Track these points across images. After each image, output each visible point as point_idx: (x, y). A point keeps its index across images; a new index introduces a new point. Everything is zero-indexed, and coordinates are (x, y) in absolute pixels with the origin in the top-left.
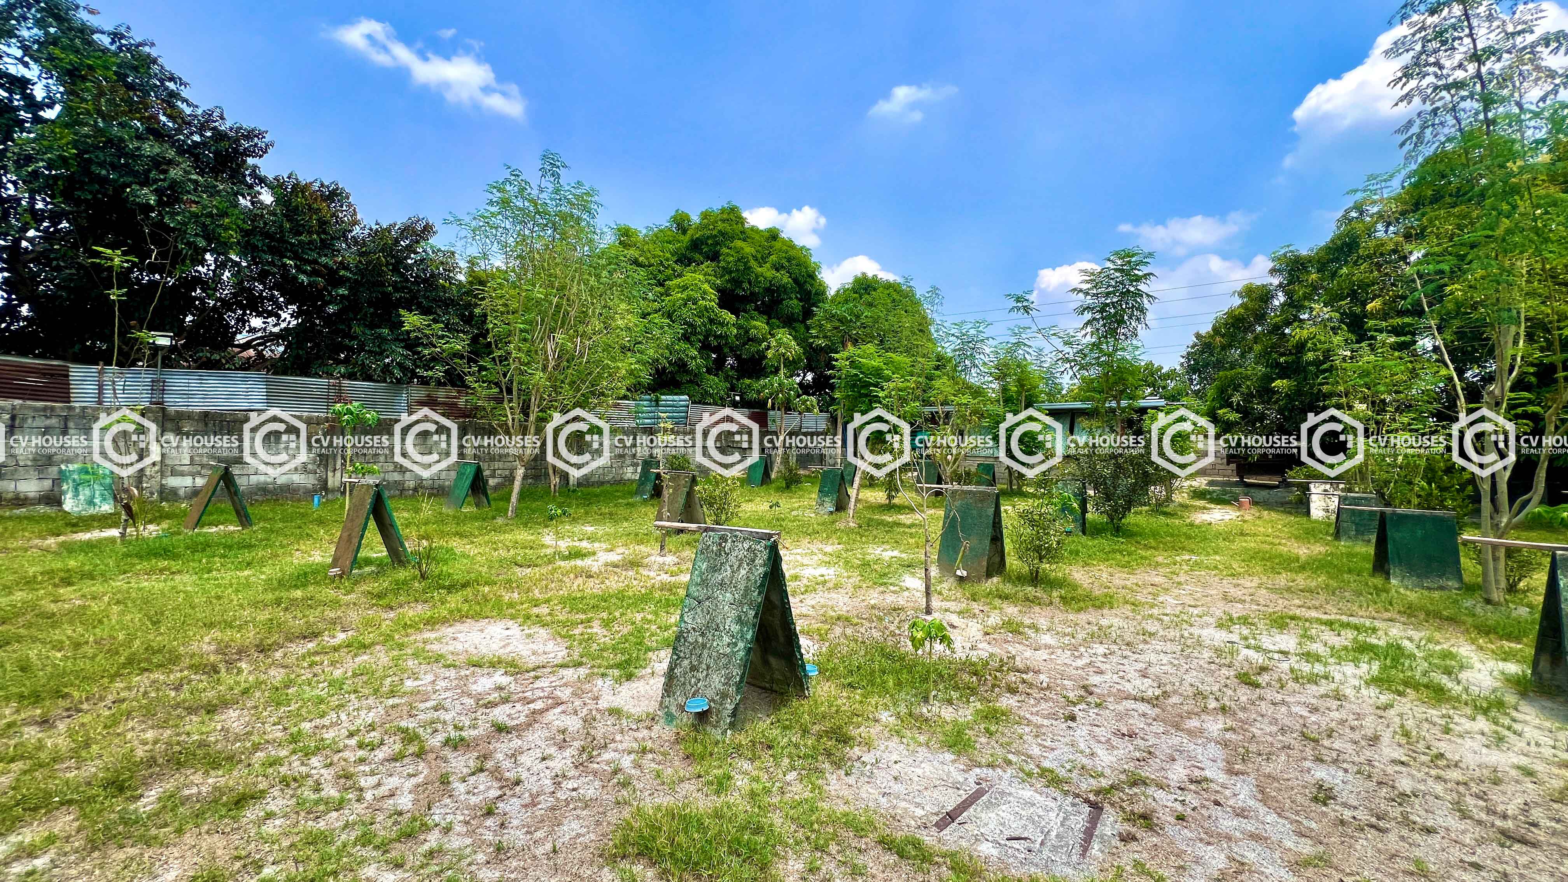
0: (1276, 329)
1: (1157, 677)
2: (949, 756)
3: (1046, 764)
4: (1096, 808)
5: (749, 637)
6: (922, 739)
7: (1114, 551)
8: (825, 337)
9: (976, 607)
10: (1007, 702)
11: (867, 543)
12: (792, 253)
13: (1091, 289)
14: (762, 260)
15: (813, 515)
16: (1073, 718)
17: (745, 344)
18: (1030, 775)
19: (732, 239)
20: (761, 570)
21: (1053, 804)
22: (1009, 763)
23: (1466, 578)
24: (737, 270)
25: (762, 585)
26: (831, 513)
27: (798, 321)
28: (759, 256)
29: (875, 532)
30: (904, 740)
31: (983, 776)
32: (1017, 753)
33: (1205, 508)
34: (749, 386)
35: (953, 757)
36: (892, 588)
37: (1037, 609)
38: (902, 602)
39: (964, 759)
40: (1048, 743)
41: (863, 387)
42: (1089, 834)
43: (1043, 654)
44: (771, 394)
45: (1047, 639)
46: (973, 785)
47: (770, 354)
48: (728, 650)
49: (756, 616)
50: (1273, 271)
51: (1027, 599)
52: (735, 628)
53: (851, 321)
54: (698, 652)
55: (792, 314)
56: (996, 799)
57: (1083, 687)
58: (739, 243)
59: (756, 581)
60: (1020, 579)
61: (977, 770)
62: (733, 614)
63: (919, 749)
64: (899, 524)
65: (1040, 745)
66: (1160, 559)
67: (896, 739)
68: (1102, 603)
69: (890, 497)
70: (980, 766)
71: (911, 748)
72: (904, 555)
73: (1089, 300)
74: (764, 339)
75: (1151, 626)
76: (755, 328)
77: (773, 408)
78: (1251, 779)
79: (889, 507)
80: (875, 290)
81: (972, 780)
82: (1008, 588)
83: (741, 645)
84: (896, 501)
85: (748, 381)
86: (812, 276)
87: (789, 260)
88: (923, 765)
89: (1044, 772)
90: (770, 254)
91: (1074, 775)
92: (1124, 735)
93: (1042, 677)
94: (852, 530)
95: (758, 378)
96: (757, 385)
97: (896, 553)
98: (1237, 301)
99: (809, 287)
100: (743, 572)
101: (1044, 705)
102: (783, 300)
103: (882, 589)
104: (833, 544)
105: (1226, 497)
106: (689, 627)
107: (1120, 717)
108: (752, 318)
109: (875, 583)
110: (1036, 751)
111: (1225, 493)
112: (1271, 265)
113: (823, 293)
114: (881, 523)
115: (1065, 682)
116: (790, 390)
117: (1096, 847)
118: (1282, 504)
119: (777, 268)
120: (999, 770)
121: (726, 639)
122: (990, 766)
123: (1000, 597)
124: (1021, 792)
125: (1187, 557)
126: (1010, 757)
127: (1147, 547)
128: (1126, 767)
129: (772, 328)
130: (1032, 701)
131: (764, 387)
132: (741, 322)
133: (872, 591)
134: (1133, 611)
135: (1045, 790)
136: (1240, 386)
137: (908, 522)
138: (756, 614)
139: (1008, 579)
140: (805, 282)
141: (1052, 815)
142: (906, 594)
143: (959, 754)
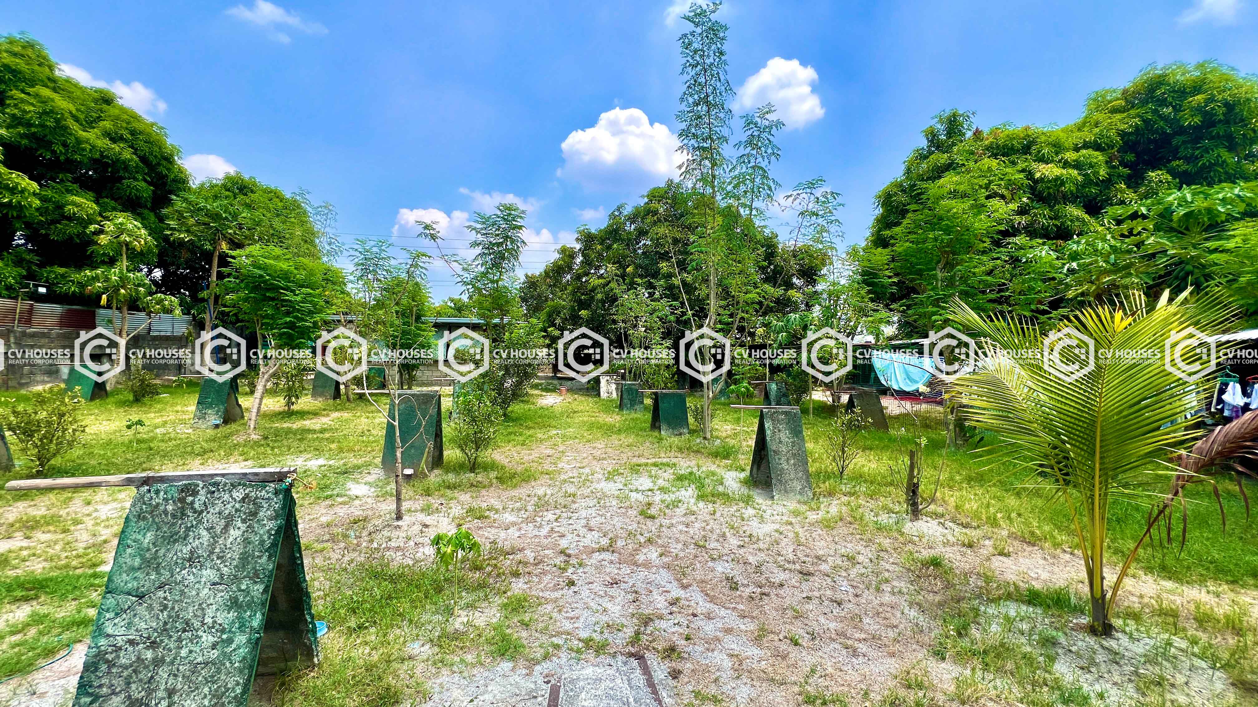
0: (578, 277)
1: (599, 528)
2: (506, 665)
3: (584, 635)
4: (640, 657)
5: (256, 623)
6: (469, 658)
7: (510, 434)
8: (188, 231)
9: (435, 501)
10: (518, 587)
11: (282, 454)
12: (135, 125)
13: (482, 229)
14: (90, 123)
15: (190, 431)
16: (572, 583)
17: (54, 222)
18: (578, 651)
19: (32, 83)
20: (271, 525)
21: (611, 672)
22: (557, 647)
23: (691, 427)
24: (42, 126)
25: (274, 545)
26: (217, 426)
27: (146, 207)
28: (82, 117)
29: (285, 442)
30: (455, 668)
31: (546, 672)
32: (558, 634)
33: (541, 396)
34: (63, 276)
35: (510, 665)
36: (340, 500)
37: (484, 492)
38: (358, 513)
39: (522, 662)
40: (571, 614)
41: (268, 290)
42: (651, 683)
43: (513, 532)
44: (106, 289)
45: (509, 517)
46: (544, 686)
47: (103, 240)
48: (214, 654)
49: (265, 591)
50: (577, 240)
51: (472, 485)
52: (226, 618)
53: (226, 218)
54: (144, 675)
55: (138, 198)
56: (572, 690)
57: (561, 552)
58: (46, 92)
59: (262, 542)
60: (459, 468)
61: (538, 668)
62: (222, 596)
63: (475, 671)
64: (309, 431)
65: (567, 618)
66: (540, 435)
67: (445, 671)
68: (527, 477)
69: (289, 403)
70: (538, 663)
71: (465, 674)
72: (331, 462)
73: (480, 238)
74: (91, 221)
75: (571, 489)
76: (74, 204)
77: (109, 306)
78: (695, 587)
79: (289, 414)
80: (252, 192)
81: (540, 680)
82: (451, 478)
83: (241, 639)
84: (295, 407)
85: (62, 270)
86: (168, 160)
87: (133, 133)
88: (490, 688)
89: (588, 643)
90: (99, 118)
91: (606, 635)
92: (612, 584)
93: (528, 552)
94: (257, 444)
95: (79, 267)
96: (77, 276)
97: (321, 461)
98: (557, 256)
99: (165, 172)
100: (234, 533)
101: (547, 579)
102: (121, 178)
103: (328, 502)
104: (236, 462)
105: (550, 387)
106: (120, 641)
107: (599, 567)
108: (69, 191)
109: (319, 498)
110: (568, 626)
111: (549, 384)
112: (576, 236)
113: (184, 181)
114: (289, 431)
115: (546, 552)
116: (139, 285)
117: (664, 695)
118: (580, 390)
119: (115, 138)
120: (555, 659)
121: (208, 639)
122: (546, 657)
123: (449, 487)
124: (584, 672)
125: (555, 432)
126: (555, 640)
127: (529, 428)
128: (630, 611)
129: (104, 208)
130: (536, 579)
131: (96, 279)
132: (49, 193)
133: (317, 507)
134: (551, 479)
135: (598, 660)
136: (560, 312)
137: (317, 427)
138: (267, 587)
139: (447, 471)
140: (159, 164)
141: (619, 681)
142: (357, 502)
143: (513, 658)
